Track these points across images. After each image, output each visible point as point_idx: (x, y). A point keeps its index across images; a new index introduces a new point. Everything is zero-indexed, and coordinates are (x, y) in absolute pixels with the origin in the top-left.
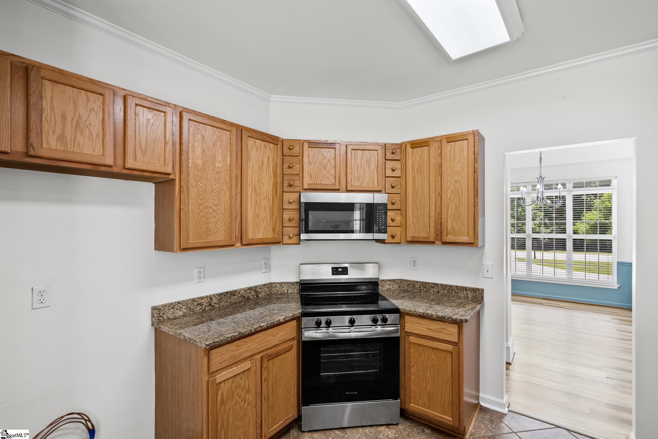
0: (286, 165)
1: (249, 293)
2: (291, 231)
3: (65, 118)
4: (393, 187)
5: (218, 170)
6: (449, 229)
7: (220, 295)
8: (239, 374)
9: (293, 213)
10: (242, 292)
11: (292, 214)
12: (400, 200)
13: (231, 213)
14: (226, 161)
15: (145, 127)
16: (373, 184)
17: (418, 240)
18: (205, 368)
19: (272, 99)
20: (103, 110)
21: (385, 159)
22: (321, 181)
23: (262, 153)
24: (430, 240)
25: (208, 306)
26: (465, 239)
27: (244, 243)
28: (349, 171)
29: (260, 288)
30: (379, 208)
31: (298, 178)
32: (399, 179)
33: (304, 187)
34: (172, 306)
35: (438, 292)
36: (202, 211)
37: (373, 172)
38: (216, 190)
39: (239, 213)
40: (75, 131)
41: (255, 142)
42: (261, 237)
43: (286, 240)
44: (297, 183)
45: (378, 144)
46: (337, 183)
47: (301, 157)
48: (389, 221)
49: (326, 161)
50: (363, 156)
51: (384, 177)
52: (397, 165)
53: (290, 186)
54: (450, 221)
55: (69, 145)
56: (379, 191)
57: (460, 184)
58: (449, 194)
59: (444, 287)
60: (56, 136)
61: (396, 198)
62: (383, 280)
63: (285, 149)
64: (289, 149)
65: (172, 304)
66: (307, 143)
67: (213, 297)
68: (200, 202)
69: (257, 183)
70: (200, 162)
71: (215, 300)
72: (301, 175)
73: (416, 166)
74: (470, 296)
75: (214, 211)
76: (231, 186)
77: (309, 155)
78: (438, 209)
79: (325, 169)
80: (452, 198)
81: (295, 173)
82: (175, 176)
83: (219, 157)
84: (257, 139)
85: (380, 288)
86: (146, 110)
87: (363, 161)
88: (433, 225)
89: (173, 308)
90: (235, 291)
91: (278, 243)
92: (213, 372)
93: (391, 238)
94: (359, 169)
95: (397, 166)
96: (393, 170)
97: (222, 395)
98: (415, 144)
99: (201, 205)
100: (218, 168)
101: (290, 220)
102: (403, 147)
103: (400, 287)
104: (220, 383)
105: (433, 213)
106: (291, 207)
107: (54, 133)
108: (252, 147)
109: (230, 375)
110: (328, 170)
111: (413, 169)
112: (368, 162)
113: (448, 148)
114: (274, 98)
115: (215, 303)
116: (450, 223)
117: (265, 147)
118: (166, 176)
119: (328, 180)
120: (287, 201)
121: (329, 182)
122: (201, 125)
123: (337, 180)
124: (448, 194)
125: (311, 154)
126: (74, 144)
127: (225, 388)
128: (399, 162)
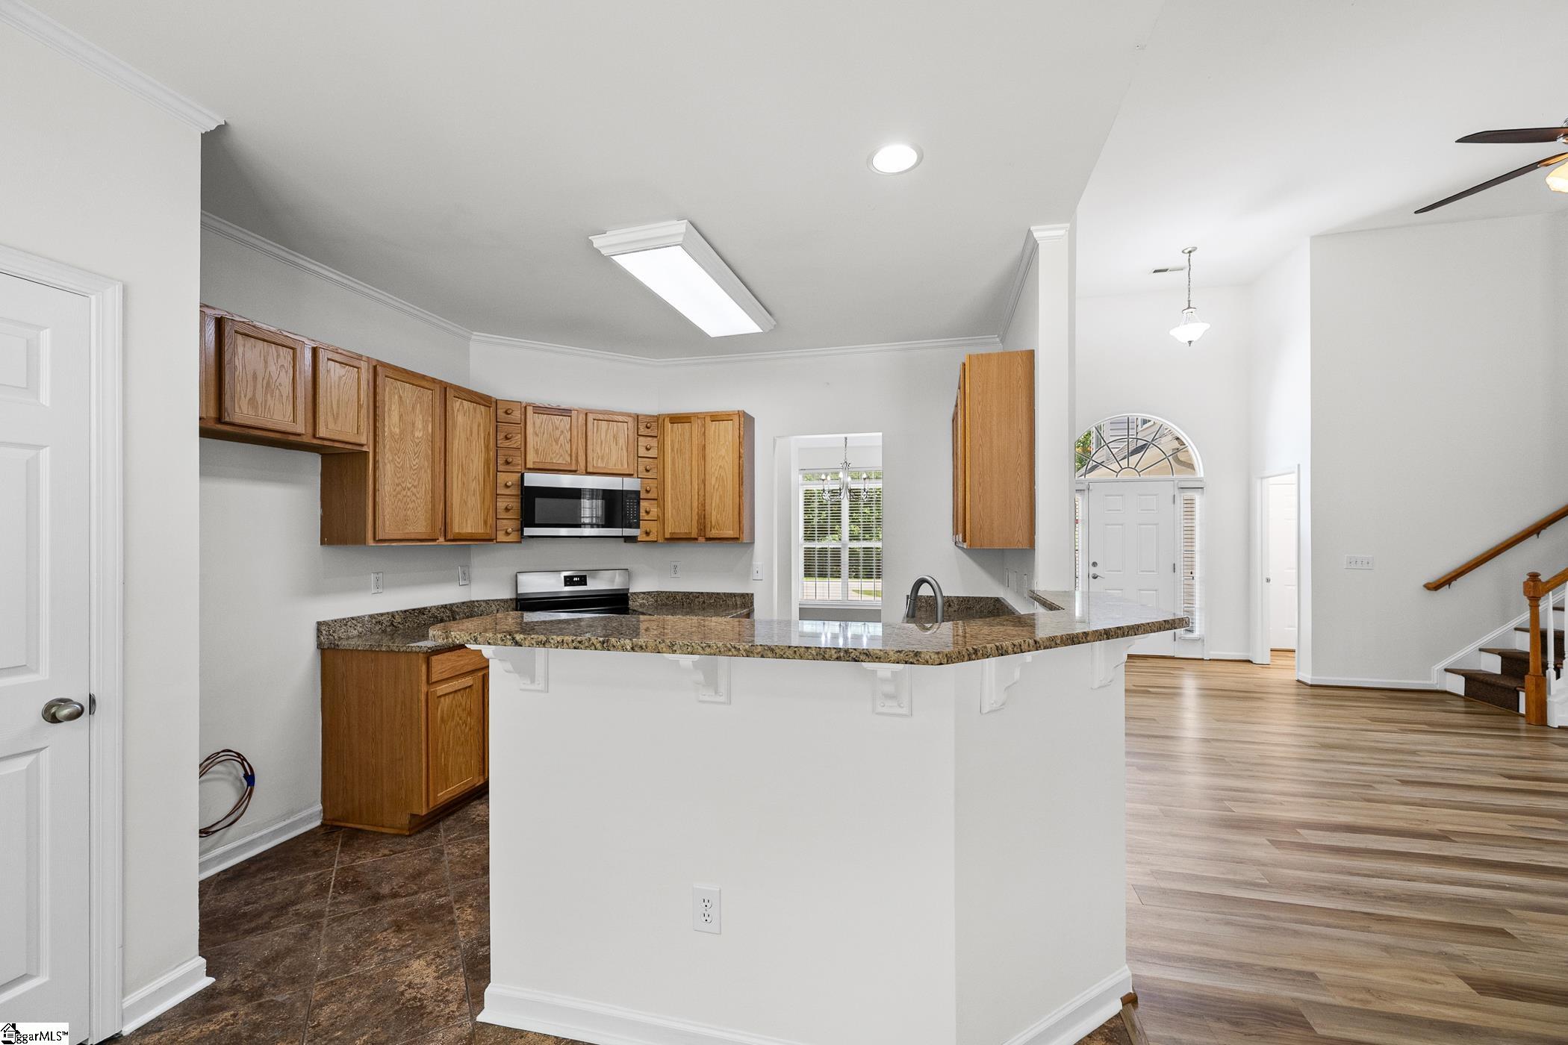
0: (501, 436)
1: (443, 612)
2: (510, 524)
3: (256, 378)
4: (647, 471)
5: (417, 441)
6: (713, 523)
7: (405, 611)
8: (459, 690)
9: (512, 500)
10: (434, 610)
11: (509, 502)
12: (657, 487)
13: (433, 497)
14: (428, 430)
15: (337, 387)
16: (622, 465)
17: (678, 537)
18: (424, 678)
19: (473, 337)
20: (293, 367)
21: (638, 435)
22: (551, 459)
23: (471, 419)
24: (693, 536)
25: (389, 626)
26: (730, 533)
27: (449, 537)
28: (590, 447)
29: (457, 607)
30: (629, 496)
31: (518, 453)
32: (655, 461)
33: (528, 466)
34: (344, 622)
35: (704, 602)
36: (399, 493)
37: (622, 449)
38: (416, 467)
39: (443, 498)
40: (266, 394)
41: (461, 403)
42: (470, 531)
43: (501, 537)
44: (519, 460)
45: (629, 415)
46: (574, 462)
47: (522, 425)
48: (642, 514)
49: (558, 433)
50: (608, 429)
51: (636, 458)
52: (653, 443)
53: (507, 463)
54: (714, 513)
55: (260, 410)
56: (630, 475)
57: (725, 470)
58: (714, 479)
59: (710, 595)
60: (247, 399)
61: (651, 485)
62: (635, 593)
63: (500, 412)
64: (506, 413)
65: (344, 619)
66: (532, 408)
67: (396, 614)
68: (397, 481)
69: (464, 459)
70: (397, 430)
71: (398, 619)
72: (523, 449)
73: (676, 446)
74: (738, 603)
75: (414, 494)
76: (433, 462)
77: (534, 423)
78: (701, 499)
79: (557, 443)
80: (716, 486)
81: (515, 446)
82: (369, 448)
83: (419, 425)
84: (465, 400)
85: (630, 603)
86: (337, 365)
87: (608, 436)
88: (695, 518)
89: (346, 625)
90: (425, 609)
91: (491, 540)
92: (434, 683)
93: (644, 535)
94: (603, 445)
95: (652, 445)
96: (648, 449)
97: (442, 712)
98: (676, 419)
99: (398, 485)
100: (418, 438)
101: (507, 509)
102: (660, 421)
103: (657, 601)
104: (440, 696)
105: (695, 504)
106: (507, 492)
107: (245, 396)
108: (458, 411)
109: (451, 690)
110: (561, 445)
111: (672, 450)
112: (615, 437)
113: (712, 427)
114: (476, 335)
115: (399, 623)
116: (714, 516)
117: (475, 409)
118: (358, 448)
119: (561, 458)
120: (503, 484)
121: (561, 460)
122: (399, 383)
123: (573, 458)
124: (712, 481)
125: (538, 422)
126: (265, 408)
127: (446, 703)
128: (655, 439)
